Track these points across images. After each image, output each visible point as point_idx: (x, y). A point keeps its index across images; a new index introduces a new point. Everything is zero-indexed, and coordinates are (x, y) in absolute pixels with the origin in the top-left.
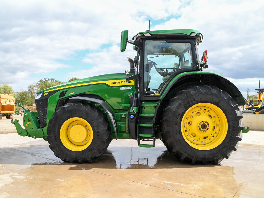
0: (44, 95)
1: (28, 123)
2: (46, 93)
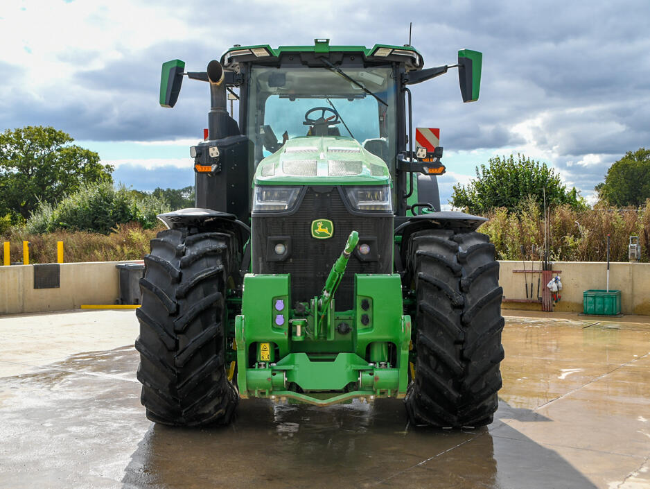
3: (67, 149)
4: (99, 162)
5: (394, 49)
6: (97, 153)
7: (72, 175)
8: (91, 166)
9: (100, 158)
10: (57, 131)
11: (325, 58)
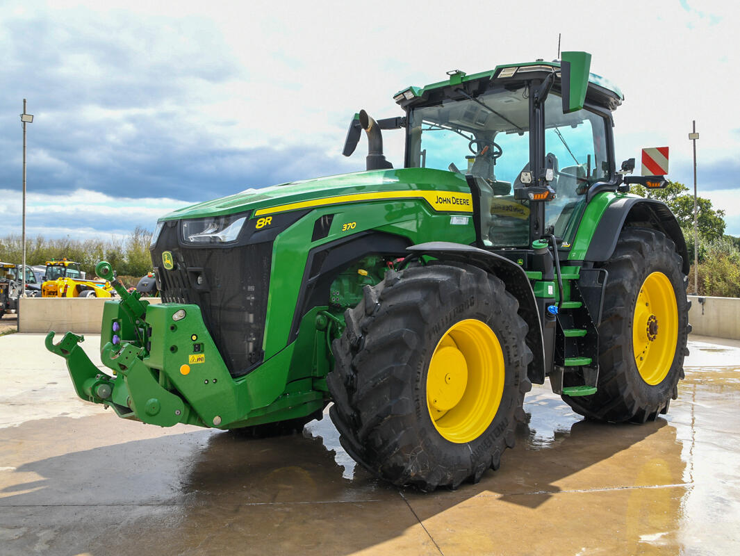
0: (257, 227)
1: (194, 358)
2: (265, 216)
3: (680, 198)
4: (711, 208)
5: (519, 67)
6: (709, 200)
7: (685, 221)
8: (703, 212)
9: (712, 204)
10: (673, 183)
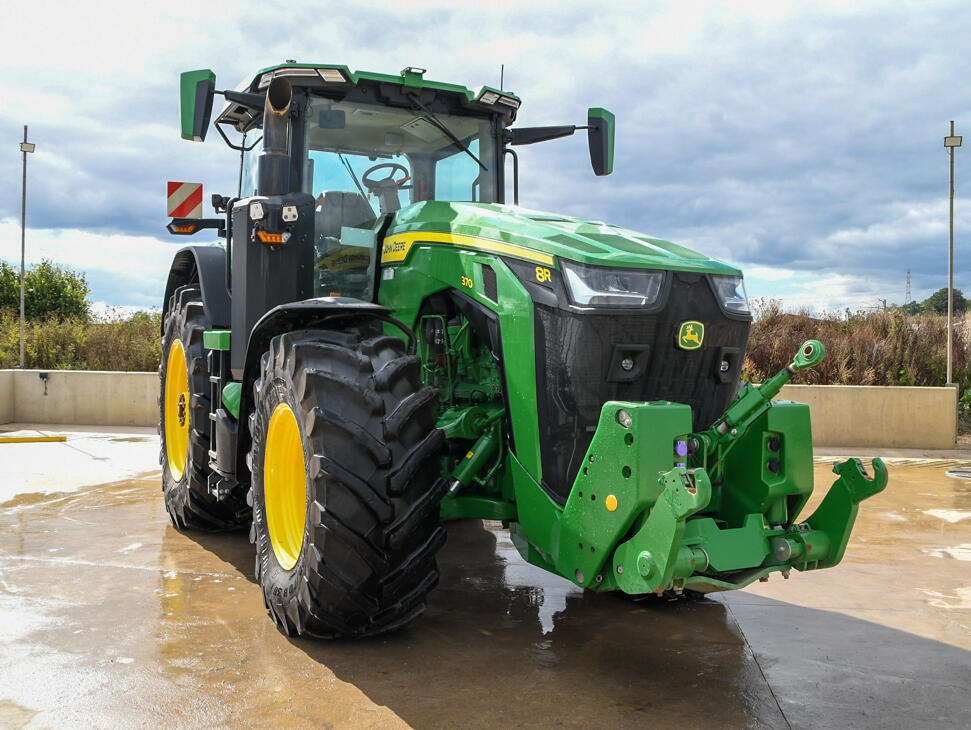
5: (501, 96)
11: (415, 96)
